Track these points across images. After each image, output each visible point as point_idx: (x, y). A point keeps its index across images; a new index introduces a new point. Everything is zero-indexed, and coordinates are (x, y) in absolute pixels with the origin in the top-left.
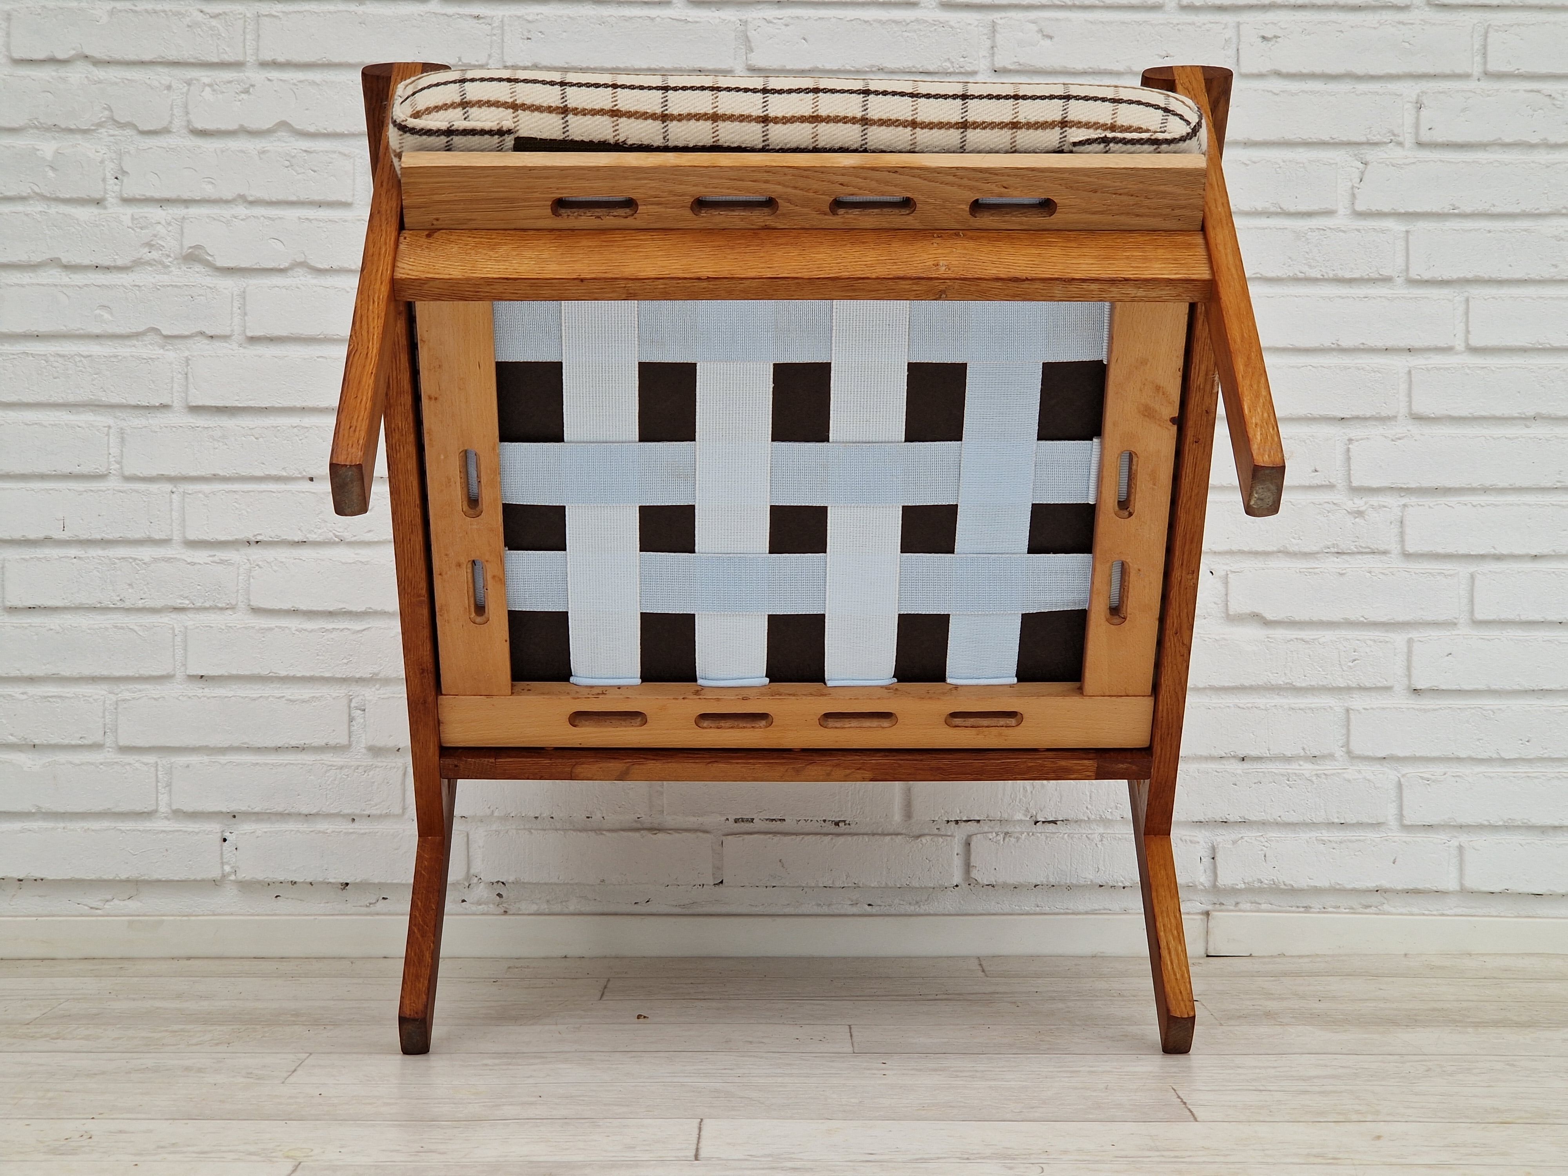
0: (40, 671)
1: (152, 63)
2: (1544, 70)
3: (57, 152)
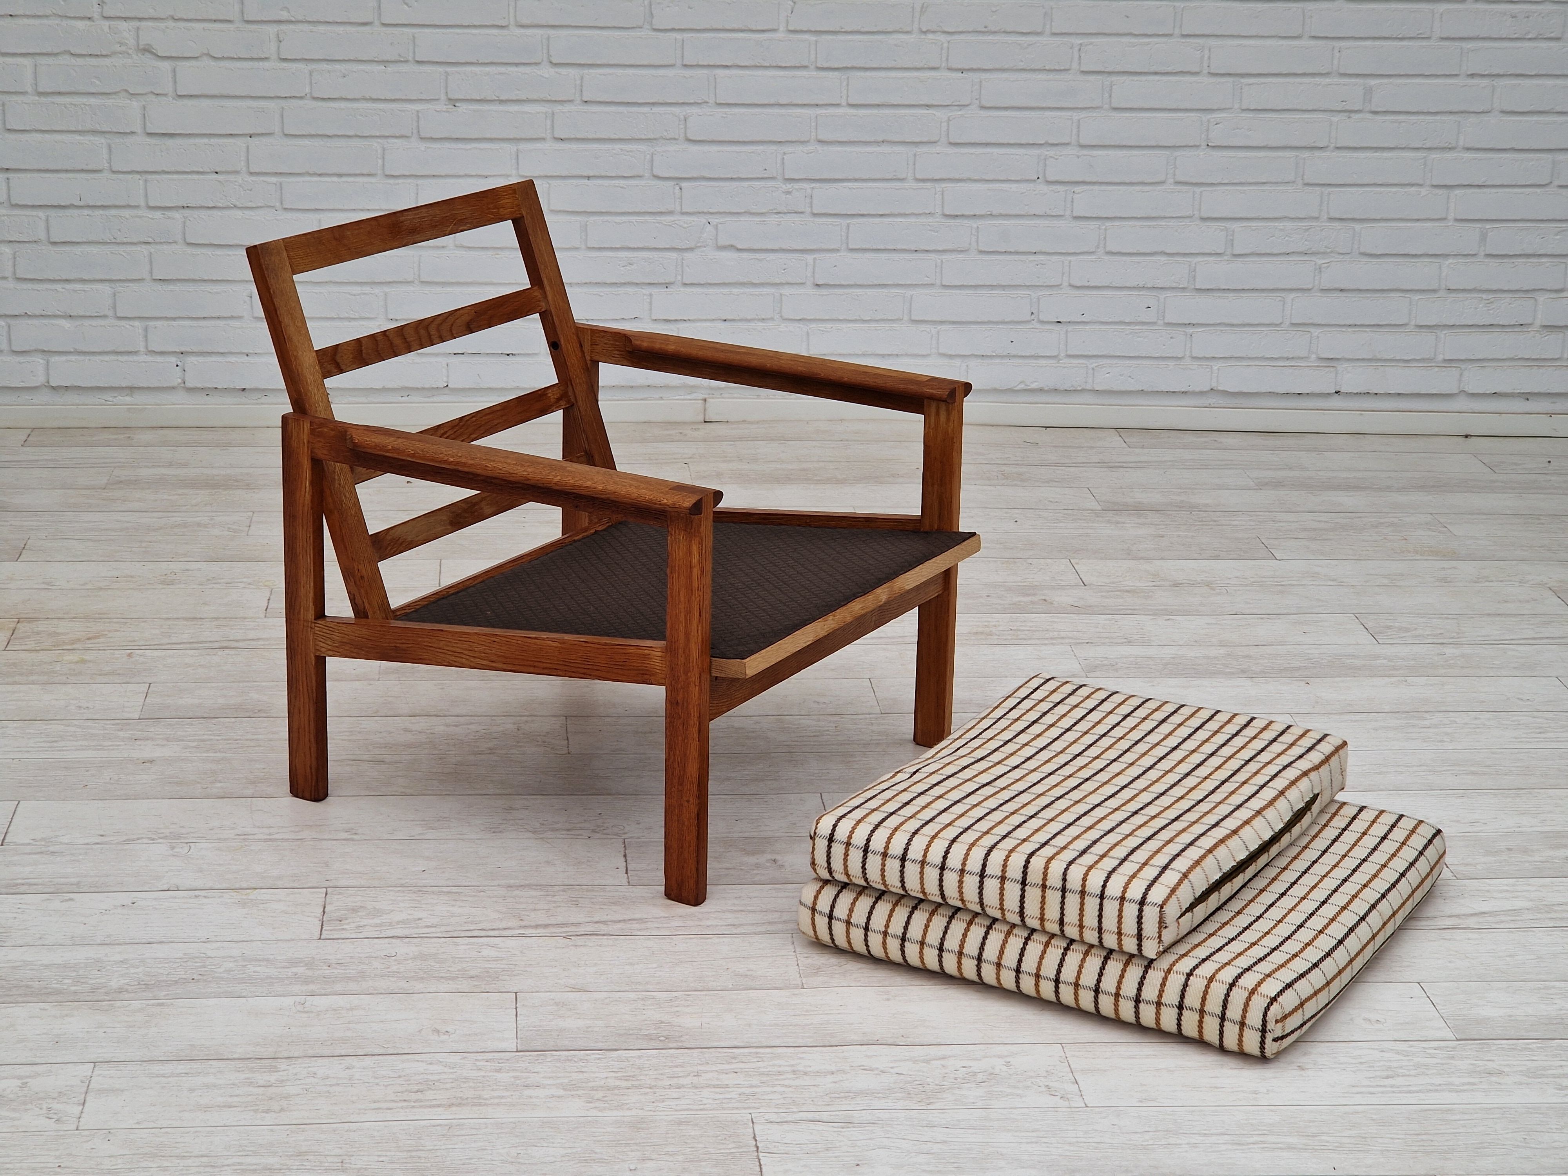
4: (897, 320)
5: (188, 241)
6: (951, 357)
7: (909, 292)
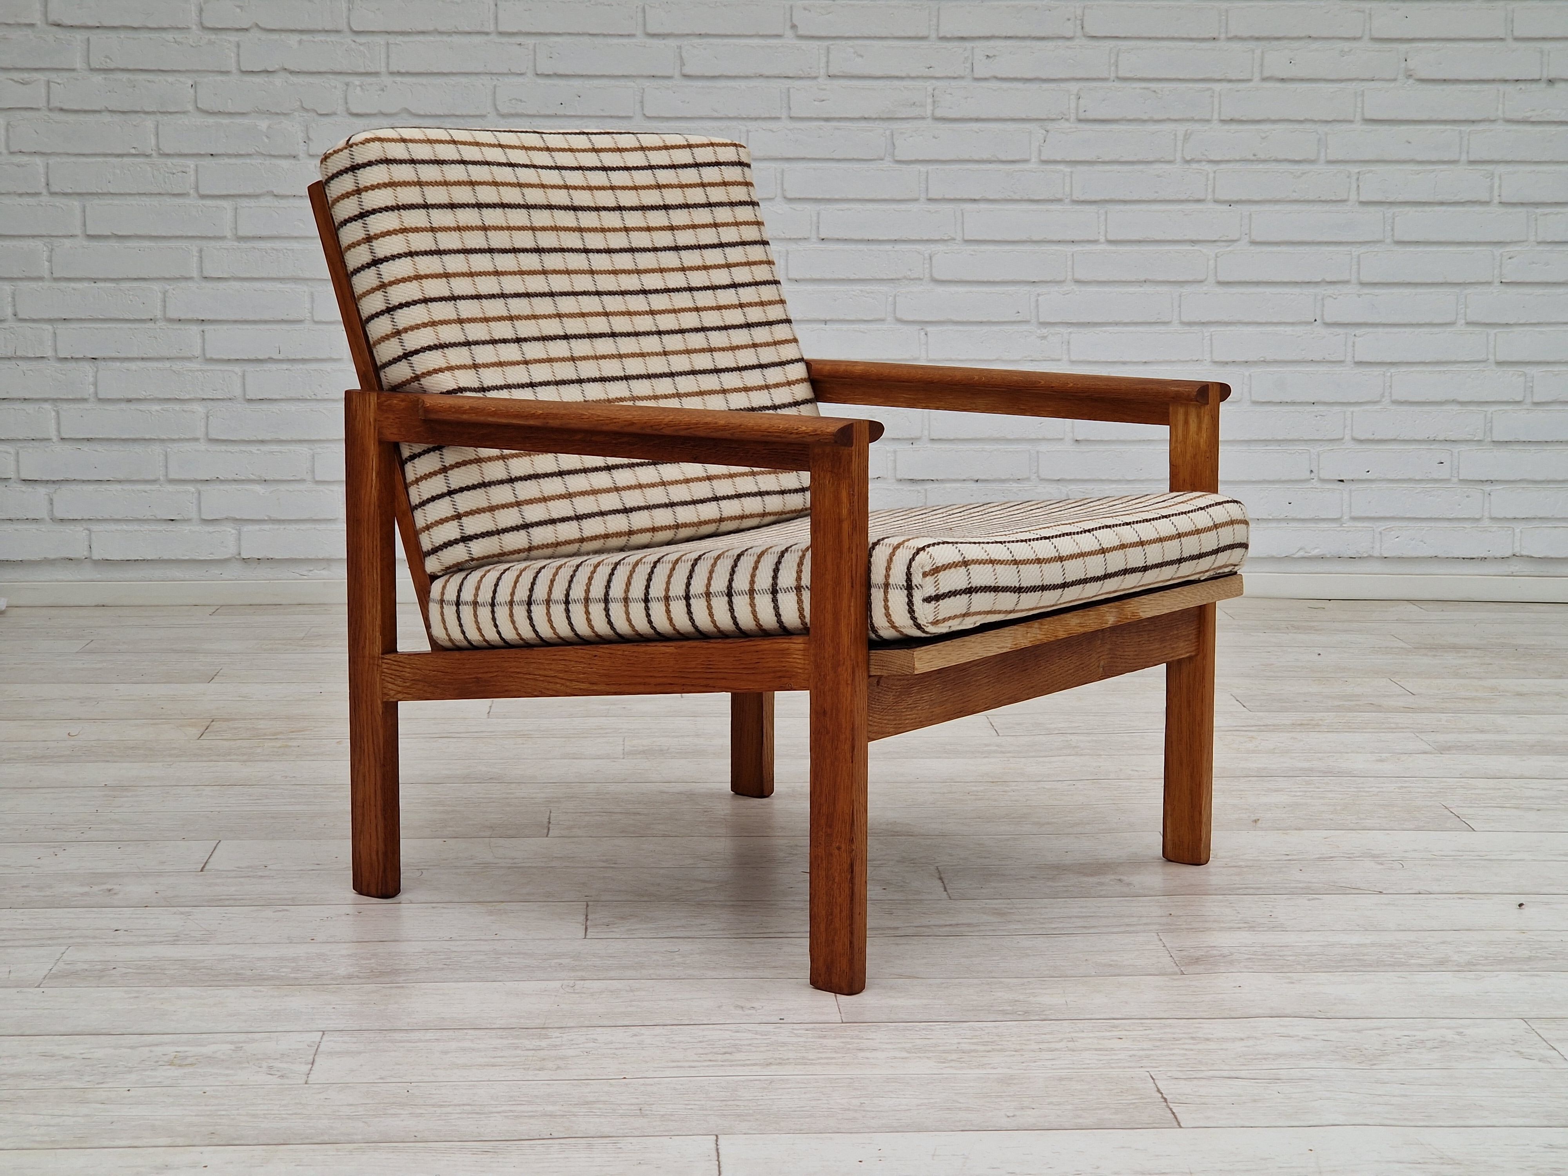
0: (267, 437)
1: (325, 73)
2: (1151, 76)
3: (269, 127)
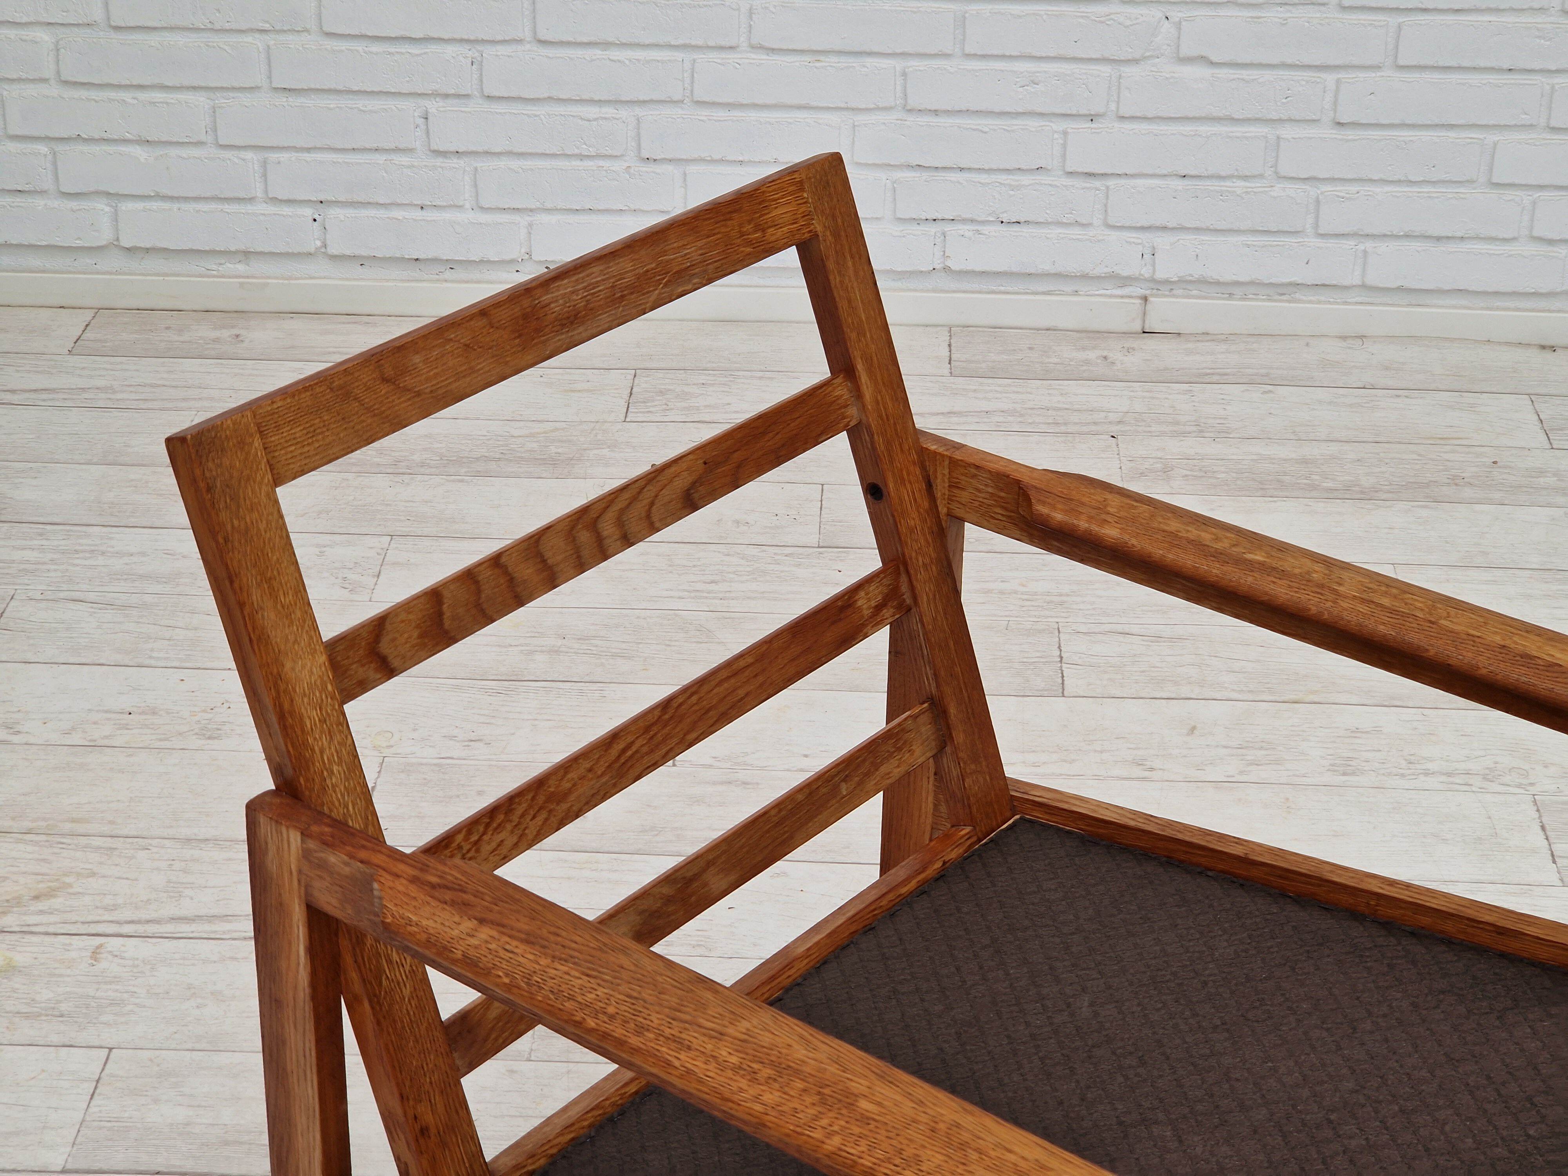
4: (1468, 181)
5: (327, 29)
6: (1551, 242)
7: (1492, 137)
